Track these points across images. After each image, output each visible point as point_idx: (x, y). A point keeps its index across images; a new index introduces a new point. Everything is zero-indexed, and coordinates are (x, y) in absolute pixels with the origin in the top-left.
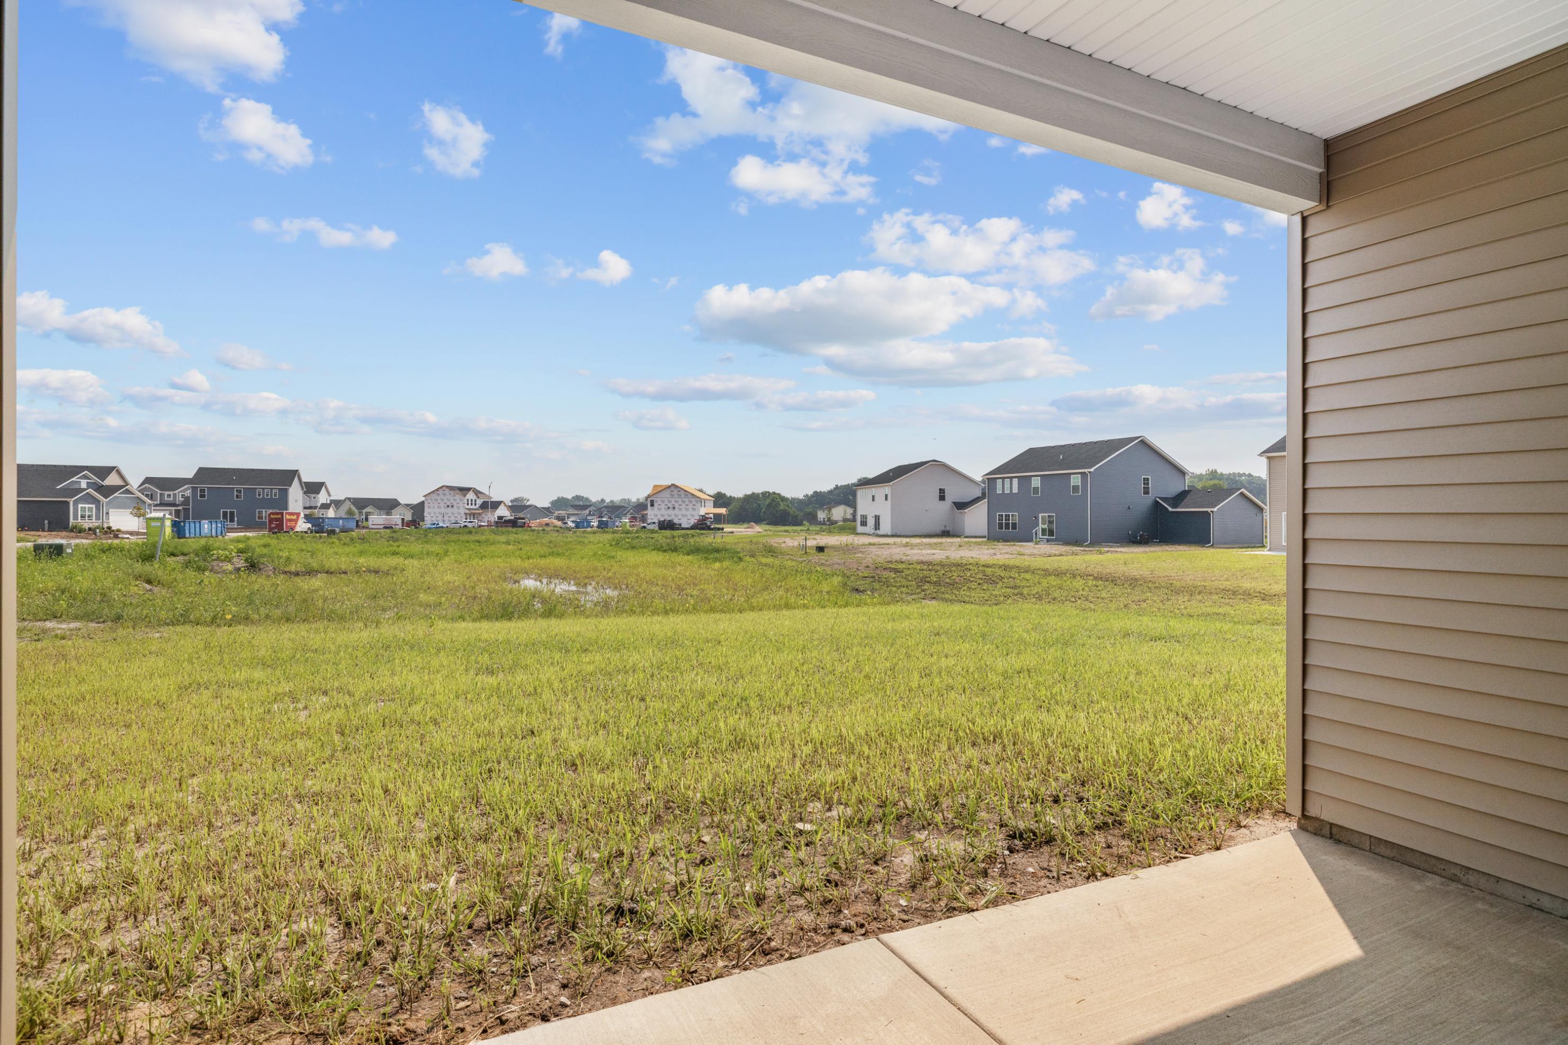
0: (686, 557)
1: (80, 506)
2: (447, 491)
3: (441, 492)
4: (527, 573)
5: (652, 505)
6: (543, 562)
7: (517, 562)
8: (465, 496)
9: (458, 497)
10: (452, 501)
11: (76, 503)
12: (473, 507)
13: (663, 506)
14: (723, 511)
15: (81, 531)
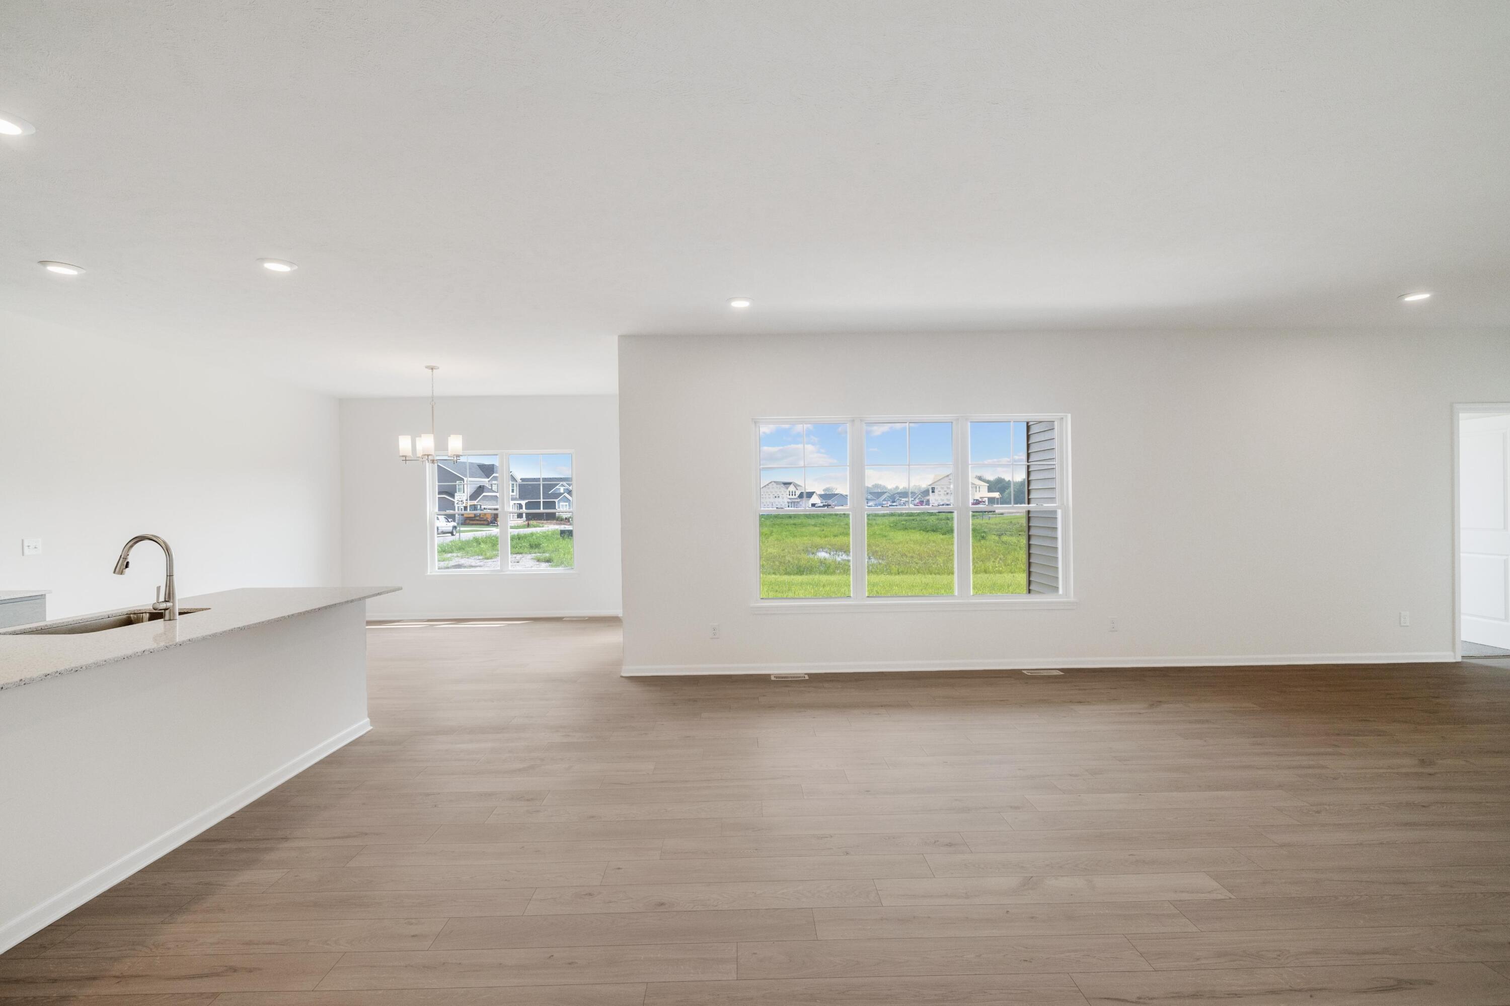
0: (942, 536)
1: (561, 504)
2: (775, 485)
3: (770, 485)
4: (821, 548)
5: (933, 492)
6: (834, 540)
7: (817, 540)
8: (787, 488)
9: (783, 488)
10: (778, 493)
11: (559, 502)
12: (794, 497)
13: (942, 492)
14: (996, 495)
15: (562, 520)
